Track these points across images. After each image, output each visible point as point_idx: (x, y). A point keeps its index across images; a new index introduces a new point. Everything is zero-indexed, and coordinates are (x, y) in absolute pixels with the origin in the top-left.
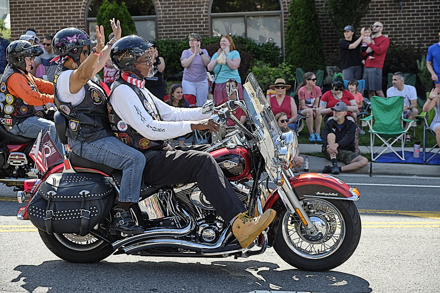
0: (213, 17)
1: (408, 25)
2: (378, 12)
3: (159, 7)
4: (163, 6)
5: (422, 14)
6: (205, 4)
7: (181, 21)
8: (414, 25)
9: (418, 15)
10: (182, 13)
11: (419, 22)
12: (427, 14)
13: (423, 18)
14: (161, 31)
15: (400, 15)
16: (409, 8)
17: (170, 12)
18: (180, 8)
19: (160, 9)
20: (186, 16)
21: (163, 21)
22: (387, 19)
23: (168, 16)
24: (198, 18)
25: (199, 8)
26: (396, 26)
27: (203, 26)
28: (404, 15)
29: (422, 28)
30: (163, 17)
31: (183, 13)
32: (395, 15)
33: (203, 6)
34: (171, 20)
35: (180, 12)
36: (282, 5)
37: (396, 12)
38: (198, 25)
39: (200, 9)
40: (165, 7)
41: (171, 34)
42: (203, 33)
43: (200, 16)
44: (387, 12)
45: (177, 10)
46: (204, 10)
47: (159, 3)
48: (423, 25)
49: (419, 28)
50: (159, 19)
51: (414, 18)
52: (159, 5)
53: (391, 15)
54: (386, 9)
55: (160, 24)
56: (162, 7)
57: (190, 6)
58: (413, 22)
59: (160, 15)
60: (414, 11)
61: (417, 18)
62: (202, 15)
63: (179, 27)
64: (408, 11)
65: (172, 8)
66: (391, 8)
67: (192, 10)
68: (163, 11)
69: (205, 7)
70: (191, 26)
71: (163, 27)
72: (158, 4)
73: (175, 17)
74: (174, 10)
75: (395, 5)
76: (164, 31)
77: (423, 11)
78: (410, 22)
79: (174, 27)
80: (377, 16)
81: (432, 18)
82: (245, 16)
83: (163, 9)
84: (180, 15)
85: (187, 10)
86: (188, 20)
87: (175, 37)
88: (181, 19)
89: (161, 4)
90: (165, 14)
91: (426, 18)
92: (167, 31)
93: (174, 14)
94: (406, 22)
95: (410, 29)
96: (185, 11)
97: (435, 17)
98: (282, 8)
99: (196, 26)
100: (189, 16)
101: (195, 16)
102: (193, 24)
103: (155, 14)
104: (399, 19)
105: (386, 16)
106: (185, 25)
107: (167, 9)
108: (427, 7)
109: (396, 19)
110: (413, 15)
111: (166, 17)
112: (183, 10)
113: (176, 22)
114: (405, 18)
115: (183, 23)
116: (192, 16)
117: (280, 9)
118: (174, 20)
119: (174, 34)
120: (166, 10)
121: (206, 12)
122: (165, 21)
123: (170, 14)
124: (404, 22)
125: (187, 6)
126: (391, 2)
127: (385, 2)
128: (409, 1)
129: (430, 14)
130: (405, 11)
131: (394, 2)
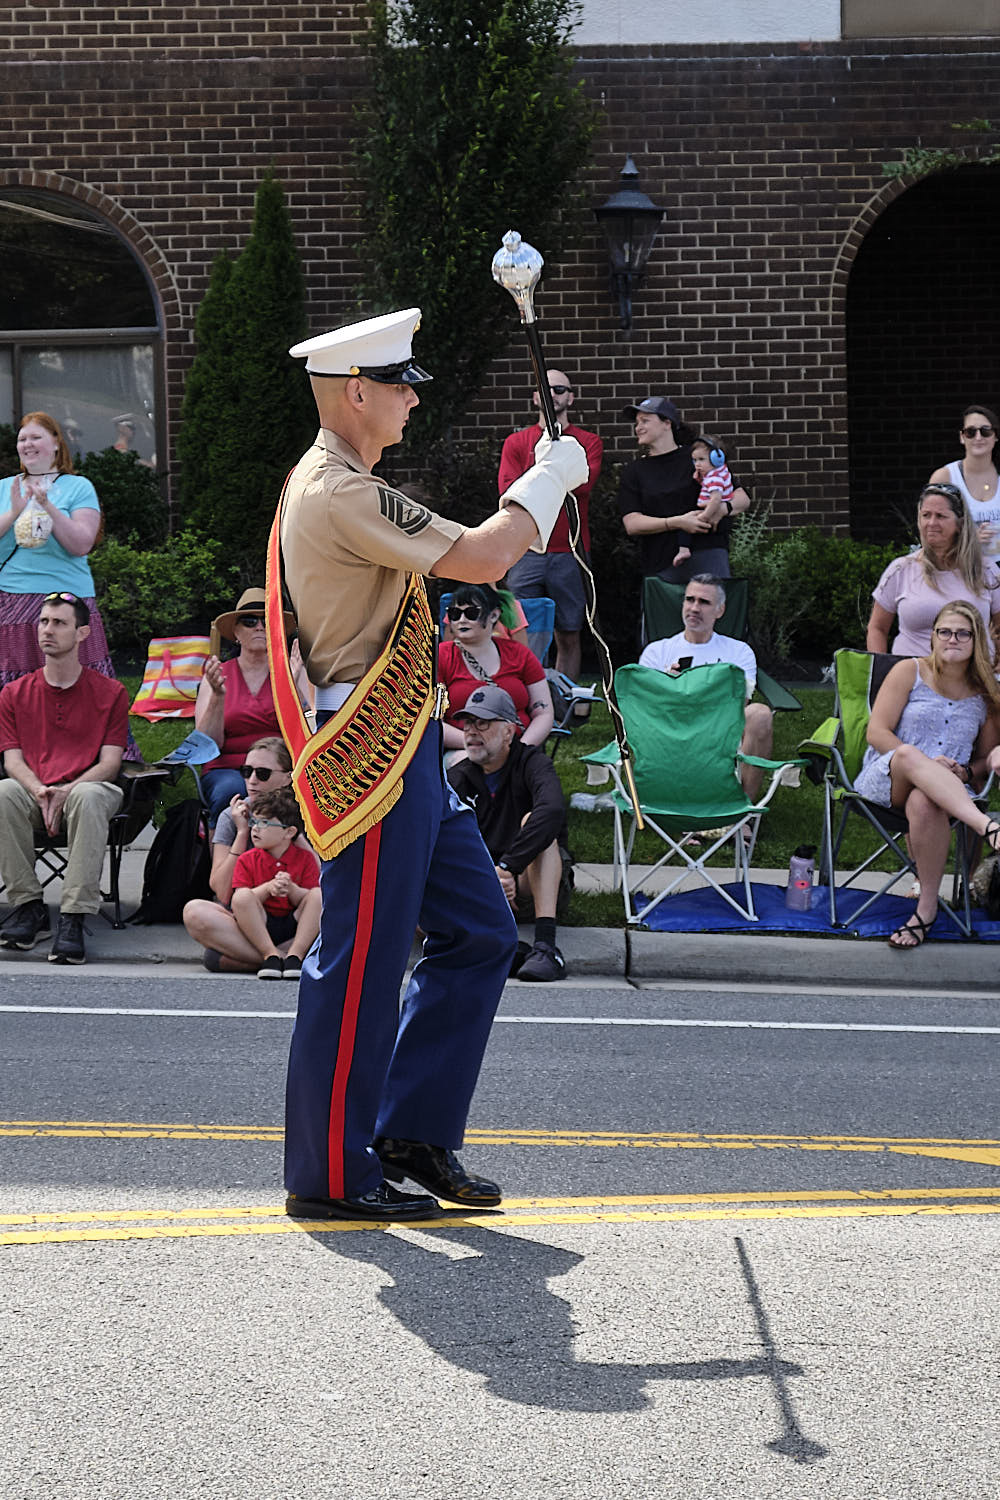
5: (705, 349)
9: (693, 349)
11: (694, 376)
12: (728, 349)
13: (710, 363)
15: (625, 351)
16: (659, 324)
22: (573, 365)
26: (608, 392)
28: (638, 350)
29: (708, 403)
32: (602, 352)
36: (161, 306)
37: (607, 338)
44: (573, 338)
48: (711, 389)
51: (676, 363)
54: (570, 325)
58: (673, 377)
60: (676, 336)
61: (687, 363)
64: (655, 337)
66: (590, 324)
75: (606, 312)
77: (711, 336)
78: (660, 377)
81: (744, 361)
82: (17, 348)
91: (722, 362)
94: (648, 377)
97: (758, 361)
98: (162, 317)
104: (620, 364)
108: (728, 322)
109: (607, 365)
110: (671, 350)
114: (641, 364)
117: (154, 323)
124: (637, 377)
126: (588, 298)
127: (567, 299)
128: (658, 297)
129: (739, 348)
130: (644, 337)
131: (601, 299)
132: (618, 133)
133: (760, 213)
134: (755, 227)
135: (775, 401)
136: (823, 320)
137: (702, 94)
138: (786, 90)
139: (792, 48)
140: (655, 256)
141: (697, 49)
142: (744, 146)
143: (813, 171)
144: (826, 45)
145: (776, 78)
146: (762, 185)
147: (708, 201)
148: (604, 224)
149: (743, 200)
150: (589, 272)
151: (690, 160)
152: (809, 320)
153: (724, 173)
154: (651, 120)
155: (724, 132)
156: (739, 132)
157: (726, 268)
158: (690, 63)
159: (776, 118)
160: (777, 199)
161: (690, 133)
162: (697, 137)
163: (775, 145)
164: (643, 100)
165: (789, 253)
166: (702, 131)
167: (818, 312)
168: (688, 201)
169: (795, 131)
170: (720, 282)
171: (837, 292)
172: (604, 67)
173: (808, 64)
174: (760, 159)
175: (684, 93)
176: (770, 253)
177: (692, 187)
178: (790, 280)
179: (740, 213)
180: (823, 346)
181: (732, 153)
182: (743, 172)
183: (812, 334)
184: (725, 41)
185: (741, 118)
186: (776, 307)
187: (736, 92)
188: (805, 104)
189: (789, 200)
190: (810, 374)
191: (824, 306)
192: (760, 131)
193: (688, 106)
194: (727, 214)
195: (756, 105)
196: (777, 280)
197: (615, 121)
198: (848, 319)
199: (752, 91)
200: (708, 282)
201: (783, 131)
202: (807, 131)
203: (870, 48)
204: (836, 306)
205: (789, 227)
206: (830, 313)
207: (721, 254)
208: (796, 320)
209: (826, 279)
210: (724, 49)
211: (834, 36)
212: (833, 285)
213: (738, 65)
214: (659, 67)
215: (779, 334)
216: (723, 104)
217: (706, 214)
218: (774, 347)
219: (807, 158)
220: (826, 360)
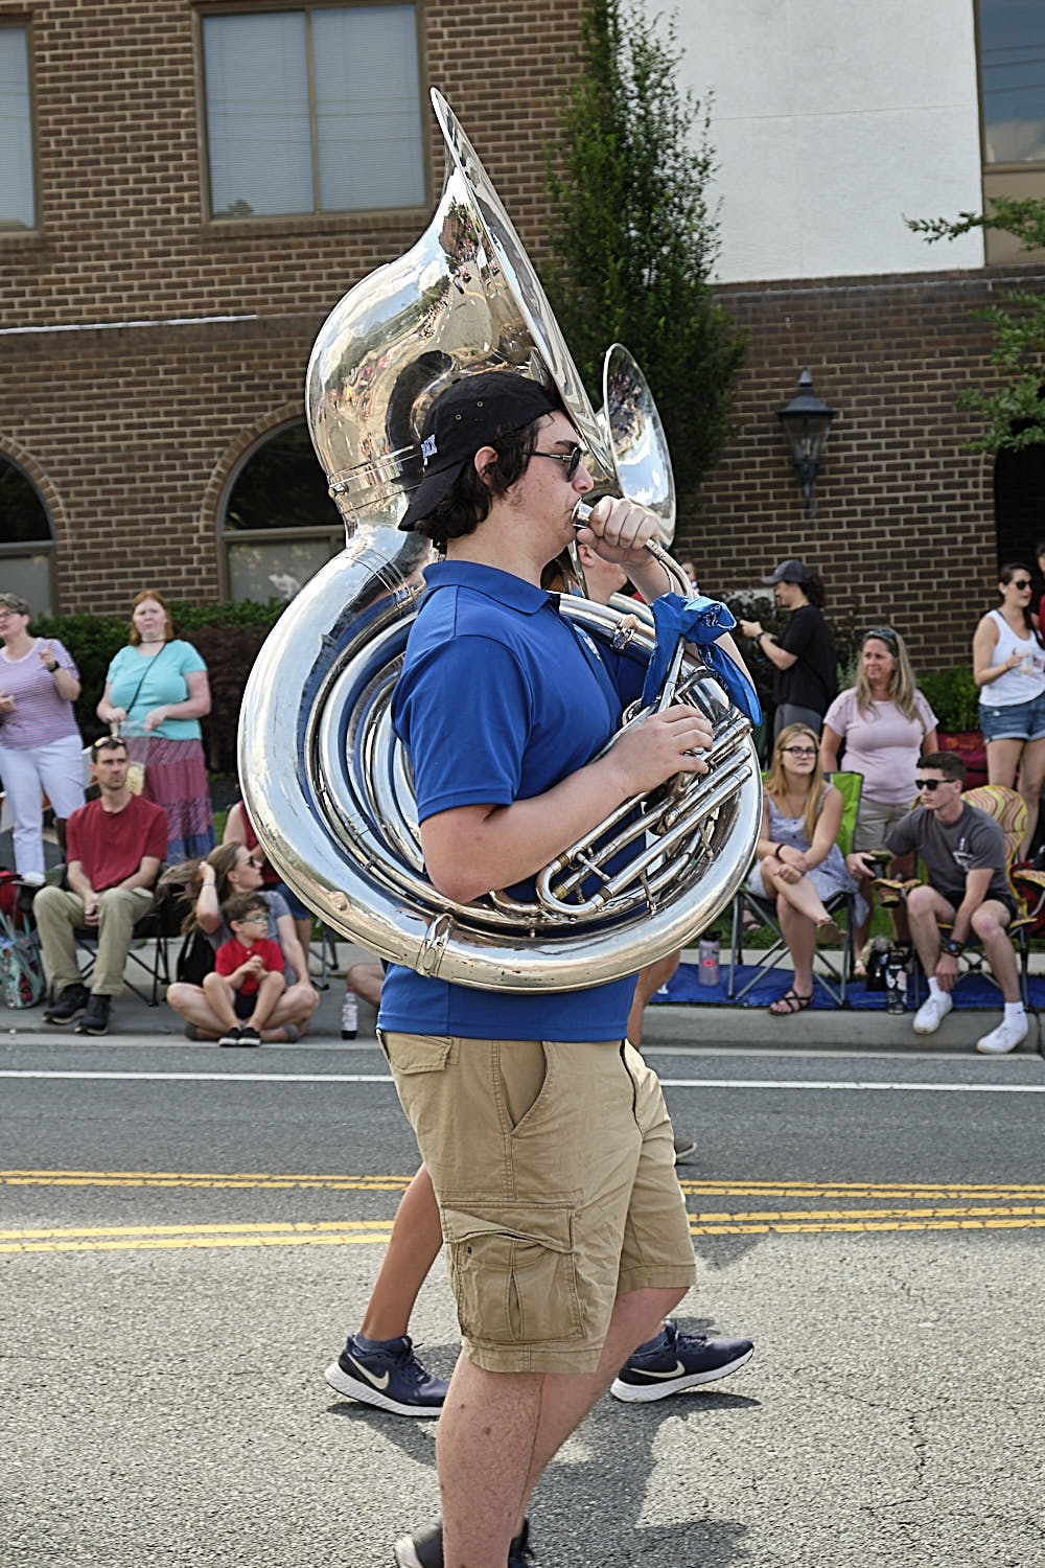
0: (230, 544)
1: (837, 558)
2: (741, 519)
3: (60, 514)
4: (73, 510)
5: (878, 523)
6: (204, 501)
7: (130, 558)
8: (855, 557)
9: (868, 524)
10: (133, 533)
11: (869, 546)
12: (896, 522)
13: (882, 534)
14: (67, 589)
15: (811, 526)
16: (839, 503)
17: (95, 530)
18: (126, 517)
19: (64, 519)
20: (147, 542)
21: (71, 557)
22: (769, 540)
23: (88, 541)
24: (182, 547)
25: (186, 514)
27: (199, 572)
28: (822, 526)
29: (882, 567)
30: (75, 547)
31: (137, 533)
32: (793, 528)
33: (198, 508)
34: (97, 555)
35: (127, 528)
37: (797, 516)
38: (184, 568)
39: (190, 519)
40: (79, 515)
41: (100, 598)
42: (200, 593)
43: (191, 541)
44: (769, 518)
45: (119, 523)
46: (202, 523)
47: (61, 501)
48: (884, 555)
49: (871, 567)
50: (60, 552)
51: (854, 535)
52: (62, 508)
53: (783, 528)
54: (766, 507)
55: (65, 568)
56: (69, 516)
57: (158, 511)
58: (851, 547)
59: (65, 539)
60: (854, 513)
61: (864, 535)
62: (195, 536)
63: (125, 575)
64: (836, 514)
65: (100, 518)
66: (783, 506)
67: (163, 521)
68: (73, 525)
69: (204, 511)
70: (162, 573)
71: (72, 578)
72: (56, 504)
73: (110, 545)
74: (109, 524)
75: (795, 495)
76: (77, 589)
77: (882, 512)
78: (841, 547)
79: (110, 576)
80: (738, 530)
81: (910, 532)
83: (73, 519)
84: (127, 538)
85: (147, 522)
86: (150, 553)
87: (113, 608)
88: (128, 549)
89: (67, 505)
90: (81, 536)
91: (892, 533)
92: (85, 588)
93: (107, 534)
94: (831, 547)
95: (844, 569)
96: (141, 527)
97: (922, 532)
99: (178, 572)
100: (154, 542)
101: (173, 541)
102: (169, 567)
103: (48, 537)
104: (808, 537)
105: (765, 529)
106: (142, 569)
107: (87, 520)
108: (896, 500)
109: (797, 539)
110: (849, 524)
111: (83, 546)
112: (136, 522)
113: (115, 561)
114: (825, 537)
115: (137, 564)
116: (164, 542)
118: (108, 555)
119: (110, 597)
120: (82, 525)
121: (207, 528)
122: (81, 557)
123: (96, 535)
124: (823, 548)
125: (147, 511)
126: (780, 485)
127: (763, 486)
128: (837, 482)
129: (907, 522)
130: (826, 514)
131: (791, 485)
132: (801, 350)
133: (919, 411)
134: (916, 422)
135: (937, 564)
136: (976, 496)
137: (870, 315)
138: (939, 310)
139: (942, 275)
140: (832, 449)
141: (864, 279)
142: (905, 356)
143: (963, 375)
144: (971, 272)
145: (930, 300)
146: (921, 388)
147: (876, 402)
148: (786, 423)
149: (905, 400)
150: (781, 463)
151: (861, 369)
152: (963, 497)
153: (889, 379)
154: (828, 338)
155: (888, 346)
156: (899, 346)
157: (893, 457)
158: (859, 292)
159: (931, 333)
160: (933, 399)
161: (860, 348)
162: (865, 351)
163: (931, 355)
164: (820, 323)
165: (945, 442)
166: (870, 347)
167: (971, 490)
168: (860, 403)
169: (946, 343)
170: (889, 468)
171: (986, 473)
172: (787, 297)
173: (955, 288)
174: (917, 366)
175: (854, 316)
176: (929, 443)
177: (863, 391)
178: (946, 464)
179: (903, 412)
180: (976, 518)
181: (895, 363)
182: (905, 378)
183: (966, 507)
184: (888, 271)
185: (901, 334)
186: (936, 487)
187: (898, 313)
188: (955, 320)
189: (944, 398)
190: (965, 540)
191: (976, 485)
192: (918, 344)
193: (858, 326)
194: (893, 412)
195: (914, 322)
196: (936, 465)
197: (798, 340)
198: (996, 496)
199: (911, 312)
200: (878, 468)
201: (937, 343)
202: (957, 342)
203: (1007, 272)
204: (986, 484)
205: (945, 421)
206: (981, 490)
207: (888, 446)
208: (953, 497)
209: (976, 463)
210: (886, 278)
211: (979, 264)
212: (982, 467)
213: (898, 291)
214: (832, 295)
215: (938, 509)
216: (886, 323)
217: (875, 413)
218: (935, 520)
219: (958, 364)
220: (979, 529)
